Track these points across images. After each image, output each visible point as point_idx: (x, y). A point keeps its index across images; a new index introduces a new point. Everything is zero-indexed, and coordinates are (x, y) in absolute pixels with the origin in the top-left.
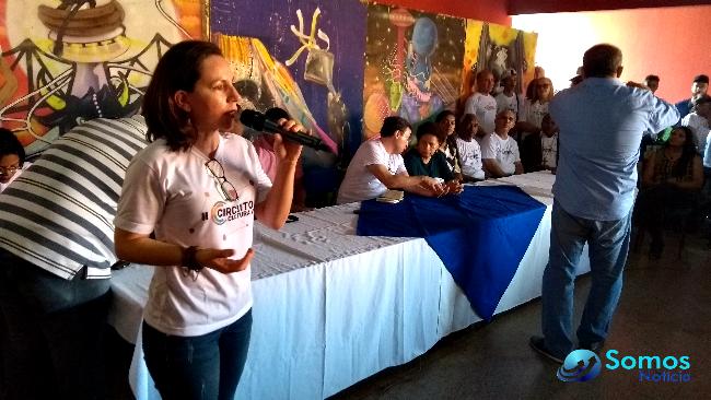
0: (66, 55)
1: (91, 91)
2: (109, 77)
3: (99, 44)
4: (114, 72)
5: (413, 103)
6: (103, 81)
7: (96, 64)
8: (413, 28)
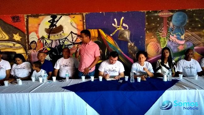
0: (50, 39)
1: (56, 46)
2: (60, 42)
3: (58, 35)
4: (61, 41)
5: (174, 45)
6: (58, 44)
7: (57, 40)
8: (171, 17)
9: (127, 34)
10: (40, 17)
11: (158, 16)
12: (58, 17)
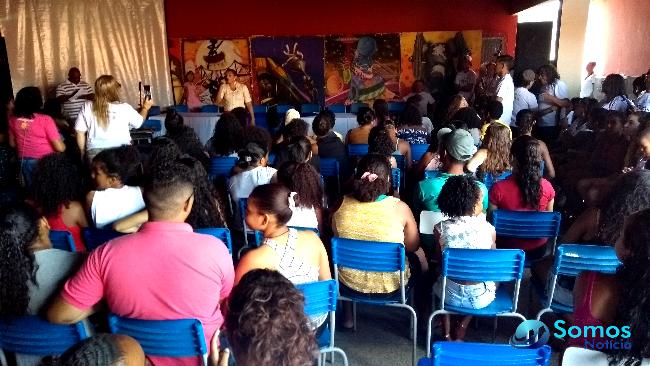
0: (210, 69)
1: (217, 78)
3: (219, 65)
5: (359, 79)
7: (218, 71)
8: (357, 43)
9: (302, 65)
10: (198, 42)
11: (340, 42)
12: (219, 41)
